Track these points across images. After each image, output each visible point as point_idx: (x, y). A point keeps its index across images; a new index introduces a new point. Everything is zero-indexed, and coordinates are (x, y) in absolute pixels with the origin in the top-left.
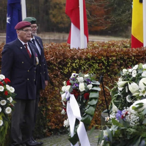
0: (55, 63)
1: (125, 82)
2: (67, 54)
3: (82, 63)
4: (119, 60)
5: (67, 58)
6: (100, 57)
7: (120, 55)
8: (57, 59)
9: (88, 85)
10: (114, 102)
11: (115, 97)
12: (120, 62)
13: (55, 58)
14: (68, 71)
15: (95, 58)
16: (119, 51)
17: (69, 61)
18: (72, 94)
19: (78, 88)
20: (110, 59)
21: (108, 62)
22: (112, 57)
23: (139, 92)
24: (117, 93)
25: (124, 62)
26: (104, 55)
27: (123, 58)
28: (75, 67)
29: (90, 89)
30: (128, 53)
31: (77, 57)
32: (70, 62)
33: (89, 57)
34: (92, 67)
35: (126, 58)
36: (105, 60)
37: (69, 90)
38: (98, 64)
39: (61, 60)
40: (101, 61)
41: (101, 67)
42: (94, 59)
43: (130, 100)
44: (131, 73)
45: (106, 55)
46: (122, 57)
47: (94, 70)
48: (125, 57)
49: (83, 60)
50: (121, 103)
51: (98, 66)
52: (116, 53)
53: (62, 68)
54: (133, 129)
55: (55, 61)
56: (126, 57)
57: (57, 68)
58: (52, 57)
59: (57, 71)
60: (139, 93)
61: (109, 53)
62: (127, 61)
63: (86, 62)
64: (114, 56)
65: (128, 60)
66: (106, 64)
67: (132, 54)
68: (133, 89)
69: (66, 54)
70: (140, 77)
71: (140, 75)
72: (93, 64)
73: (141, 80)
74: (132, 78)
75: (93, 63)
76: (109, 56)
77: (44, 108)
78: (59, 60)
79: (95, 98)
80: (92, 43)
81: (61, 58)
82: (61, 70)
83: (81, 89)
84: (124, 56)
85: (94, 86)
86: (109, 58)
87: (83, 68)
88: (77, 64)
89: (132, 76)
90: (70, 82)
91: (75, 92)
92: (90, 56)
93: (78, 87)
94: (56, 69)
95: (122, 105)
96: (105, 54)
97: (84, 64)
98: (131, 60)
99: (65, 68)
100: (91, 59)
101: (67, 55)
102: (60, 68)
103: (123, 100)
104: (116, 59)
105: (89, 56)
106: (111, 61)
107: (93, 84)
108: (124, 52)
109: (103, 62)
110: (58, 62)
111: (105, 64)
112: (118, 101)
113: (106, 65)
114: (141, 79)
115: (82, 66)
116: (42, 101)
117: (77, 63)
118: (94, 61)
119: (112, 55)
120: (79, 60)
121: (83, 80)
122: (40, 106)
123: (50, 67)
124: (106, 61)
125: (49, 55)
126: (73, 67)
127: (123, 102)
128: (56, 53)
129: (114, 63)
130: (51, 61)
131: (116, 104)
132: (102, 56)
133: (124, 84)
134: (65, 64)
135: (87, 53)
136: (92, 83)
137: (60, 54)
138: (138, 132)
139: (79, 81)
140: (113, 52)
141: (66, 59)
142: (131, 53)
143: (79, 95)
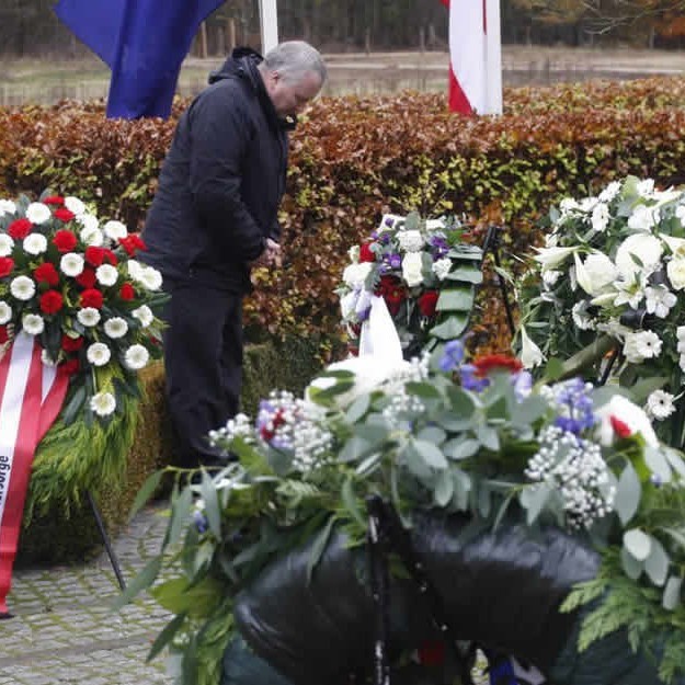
0: (370, 172)
1: (566, 251)
2: (419, 135)
3: (475, 171)
4: (624, 155)
5: (419, 151)
6: (549, 147)
7: (630, 138)
8: (376, 154)
9: (435, 260)
10: (528, 329)
11: (533, 307)
12: (630, 164)
13: (371, 153)
14: (420, 202)
15: (531, 151)
16: (623, 123)
17: (426, 163)
18: (379, 296)
19: (397, 273)
20: (590, 151)
21: (582, 165)
22: (598, 146)
23: (615, 290)
24: (538, 294)
25: (643, 162)
26: (567, 137)
27: (643, 147)
28: (449, 186)
29: (443, 275)
30: (660, 129)
31: (458, 148)
32: (429, 167)
33: (503, 145)
34: (517, 184)
35: (654, 149)
36: (570, 157)
37: (368, 281)
38: (538, 174)
39: (394, 160)
40: (553, 162)
41: (553, 182)
42: (526, 156)
43: (585, 321)
44: (590, 214)
45: (574, 137)
46: (638, 146)
47: (526, 195)
48: (651, 146)
49: (482, 160)
50: (554, 331)
51: (542, 180)
52: (614, 130)
53: (399, 189)
54: (303, 482)
55: (370, 163)
56: (655, 143)
57: (376, 191)
58: (360, 147)
59: (379, 202)
60: (615, 294)
61: (585, 131)
62: (655, 160)
63: (493, 165)
64: (603, 141)
65: (661, 155)
66: (574, 171)
67: (677, 131)
68: (593, 276)
69: (415, 135)
70: (624, 229)
71: (622, 222)
72: (520, 174)
73: (624, 243)
74: (591, 233)
75: (522, 168)
76: (586, 141)
77: (328, 342)
78: (384, 161)
79: (460, 314)
80: (567, 89)
81: (394, 154)
82: (394, 199)
83: (410, 276)
84: (647, 140)
85: (457, 263)
86: (586, 148)
87: (479, 189)
88: (456, 175)
89: (591, 226)
90: (372, 251)
91: (389, 286)
92: (508, 141)
93: (400, 269)
94: (373, 195)
95: (558, 339)
96: (570, 133)
97: (486, 173)
98: (672, 155)
99: (411, 190)
100: (513, 154)
101: (419, 139)
102: (387, 192)
103: (562, 320)
104: (614, 154)
105: (505, 141)
106: (589, 160)
107: (453, 259)
108: (645, 126)
109: (559, 165)
110: (380, 167)
111: (570, 173)
112: (543, 324)
113: (573, 177)
114: (623, 238)
115: (478, 182)
116: (319, 316)
117: (457, 168)
118: (525, 162)
119: (597, 135)
120: (464, 160)
121: (421, 243)
122: (309, 334)
123: (352, 186)
124: (574, 162)
125: (347, 142)
126: (441, 185)
127: (561, 327)
128: (375, 134)
129: (605, 167)
130: (353, 164)
131: (537, 337)
132: (559, 141)
133: (562, 257)
134: (409, 174)
135: (499, 130)
136: (452, 254)
137: (389, 136)
138: (325, 494)
139: (404, 244)
140: (601, 125)
141: (413, 153)
142: (674, 127)
143: (403, 300)
